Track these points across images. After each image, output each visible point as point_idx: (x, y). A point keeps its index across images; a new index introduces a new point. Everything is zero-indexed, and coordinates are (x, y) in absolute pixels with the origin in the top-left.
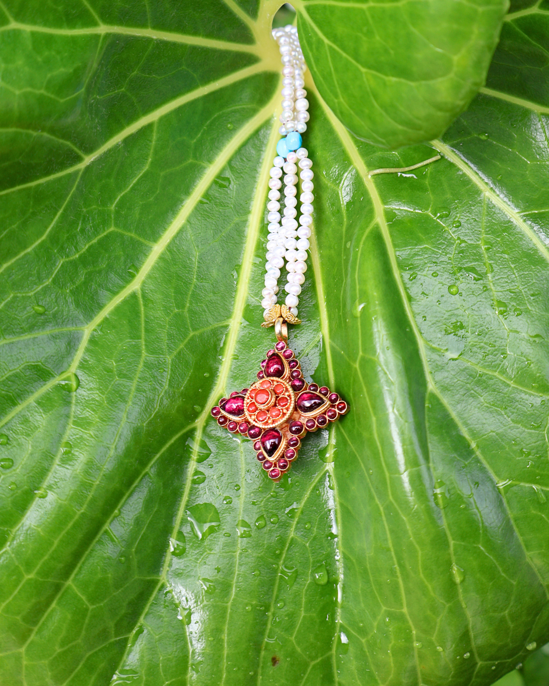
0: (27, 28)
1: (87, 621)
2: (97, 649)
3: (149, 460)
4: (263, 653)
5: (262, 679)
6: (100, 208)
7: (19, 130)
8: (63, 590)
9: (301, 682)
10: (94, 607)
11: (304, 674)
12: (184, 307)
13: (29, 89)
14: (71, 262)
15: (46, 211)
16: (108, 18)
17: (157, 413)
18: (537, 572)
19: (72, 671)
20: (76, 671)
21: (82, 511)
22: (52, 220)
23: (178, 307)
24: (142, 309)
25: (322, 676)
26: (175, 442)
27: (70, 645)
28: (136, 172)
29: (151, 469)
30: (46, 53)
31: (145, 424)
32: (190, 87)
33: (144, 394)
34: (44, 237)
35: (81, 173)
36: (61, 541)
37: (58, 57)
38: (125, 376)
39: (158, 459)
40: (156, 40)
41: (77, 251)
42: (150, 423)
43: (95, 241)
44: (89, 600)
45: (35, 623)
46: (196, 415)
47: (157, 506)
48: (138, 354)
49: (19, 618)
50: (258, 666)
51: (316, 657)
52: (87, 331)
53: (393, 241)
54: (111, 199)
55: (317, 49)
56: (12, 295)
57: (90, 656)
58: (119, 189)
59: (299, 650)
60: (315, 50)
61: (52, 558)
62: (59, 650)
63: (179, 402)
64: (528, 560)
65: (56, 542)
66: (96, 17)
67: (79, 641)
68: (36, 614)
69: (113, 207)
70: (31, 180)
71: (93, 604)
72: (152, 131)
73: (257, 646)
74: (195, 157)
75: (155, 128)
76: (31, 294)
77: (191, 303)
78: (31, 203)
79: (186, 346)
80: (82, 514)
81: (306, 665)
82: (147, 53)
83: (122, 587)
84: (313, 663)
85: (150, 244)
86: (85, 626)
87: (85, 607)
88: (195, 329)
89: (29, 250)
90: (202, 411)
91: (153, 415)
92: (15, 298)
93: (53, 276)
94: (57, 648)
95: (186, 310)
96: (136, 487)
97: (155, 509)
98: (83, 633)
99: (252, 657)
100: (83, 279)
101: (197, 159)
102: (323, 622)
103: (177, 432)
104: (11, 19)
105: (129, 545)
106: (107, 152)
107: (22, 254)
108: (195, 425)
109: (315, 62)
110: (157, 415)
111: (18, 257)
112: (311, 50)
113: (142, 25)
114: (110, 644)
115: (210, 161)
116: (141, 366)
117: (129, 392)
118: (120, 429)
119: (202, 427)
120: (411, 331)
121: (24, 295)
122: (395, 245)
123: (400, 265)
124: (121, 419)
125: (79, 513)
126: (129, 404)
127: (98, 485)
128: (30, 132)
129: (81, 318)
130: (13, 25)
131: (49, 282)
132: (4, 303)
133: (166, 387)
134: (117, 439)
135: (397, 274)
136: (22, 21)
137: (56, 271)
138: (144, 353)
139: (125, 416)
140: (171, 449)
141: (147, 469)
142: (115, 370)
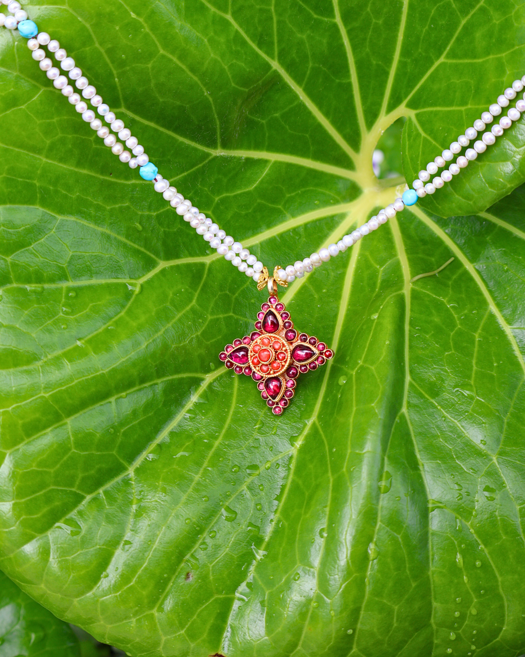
0: (235, 25)
1: (65, 458)
2: (60, 488)
3: (163, 375)
4: (182, 565)
5: (172, 586)
6: (209, 193)
7: (199, 82)
8: (61, 423)
9: (201, 607)
10: (76, 451)
11: (207, 601)
12: (234, 294)
13: (219, 59)
15: (177, 165)
16: (282, 59)
18: (432, 588)
19: (34, 492)
20: (38, 494)
21: (104, 372)
22: (178, 175)
23: (230, 291)
24: (205, 276)
25: (219, 611)
27: (45, 469)
28: (242, 186)
29: (160, 383)
30: (239, 48)
31: (173, 346)
32: (304, 154)
33: (182, 326)
35: (210, 158)
36: (79, 382)
37: (244, 57)
38: (175, 306)
39: (169, 380)
40: (301, 101)
42: (177, 348)
44: (75, 443)
45: (29, 435)
46: (209, 370)
47: (152, 413)
48: (190, 300)
49: (20, 422)
50: (174, 573)
51: (220, 592)
52: (163, 265)
53: (411, 307)
54: (219, 192)
55: (414, 140)
56: (127, 204)
57: (53, 489)
58: (227, 191)
59: (211, 578)
60: (412, 141)
61: (66, 391)
62: (34, 468)
63: (202, 351)
64: (430, 573)
65: (76, 381)
66: (276, 53)
67: (52, 471)
68: (33, 429)
69: (217, 199)
70: (181, 135)
71: (76, 448)
72: (265, 166)
73: (180, 557)
74: (284, 206)
75: (269, 166)
76: (140, 213)
77: (239, 295)
78: (172, 152)
79: (224, 318)
80: (103, 373)
81: (211, 595)
82: (291, 106)
83: (101, 452)
84: (216, 596)
86: (62, 461)
87: (69, 446)
88: (234, 313)
90: (214, 370)
91: (182, 345)
92: (128, 207)
93: (159, 212)
94: (34, 465)
95: (234, 297)
96: (145, 387)
97: (150, 414)
98: (58, 466)
99: (173, 562)
100: (175, 230)
101: (285, 208)
102: (239, 566)
103: (190, 372)
104: (230, 12)
105: (122, 424)
106: (233, 157)
108: (205, 377)
109: (409, 148)
110: (184, 347)
112: (409, 140)
113: (299, 82)
114: (71, 491)
115: (293, 216)
116: (188, 308)
117: (173, 318)
118: (156, 336)
119: (209, 382)
120: (404, 366)
121: (135, 210)
122: (412, 310)
123: (411, 324)
124: (160, 331)
125: (101, 372)
126: (170, 325)
127: (123, 362)
128: (204, 89)
129: (162, 254)
130: (229, 17)
131: (154, 214)
132: (120, 205)
133: (199, 333)
134: (151, 341)
135: (407, 327)
136: (235, 19)
137: (162, 211)
138: (194, 302)
139: (163, 330)
140: (181, 380)
141: (159, 381)
142: (169, 298)
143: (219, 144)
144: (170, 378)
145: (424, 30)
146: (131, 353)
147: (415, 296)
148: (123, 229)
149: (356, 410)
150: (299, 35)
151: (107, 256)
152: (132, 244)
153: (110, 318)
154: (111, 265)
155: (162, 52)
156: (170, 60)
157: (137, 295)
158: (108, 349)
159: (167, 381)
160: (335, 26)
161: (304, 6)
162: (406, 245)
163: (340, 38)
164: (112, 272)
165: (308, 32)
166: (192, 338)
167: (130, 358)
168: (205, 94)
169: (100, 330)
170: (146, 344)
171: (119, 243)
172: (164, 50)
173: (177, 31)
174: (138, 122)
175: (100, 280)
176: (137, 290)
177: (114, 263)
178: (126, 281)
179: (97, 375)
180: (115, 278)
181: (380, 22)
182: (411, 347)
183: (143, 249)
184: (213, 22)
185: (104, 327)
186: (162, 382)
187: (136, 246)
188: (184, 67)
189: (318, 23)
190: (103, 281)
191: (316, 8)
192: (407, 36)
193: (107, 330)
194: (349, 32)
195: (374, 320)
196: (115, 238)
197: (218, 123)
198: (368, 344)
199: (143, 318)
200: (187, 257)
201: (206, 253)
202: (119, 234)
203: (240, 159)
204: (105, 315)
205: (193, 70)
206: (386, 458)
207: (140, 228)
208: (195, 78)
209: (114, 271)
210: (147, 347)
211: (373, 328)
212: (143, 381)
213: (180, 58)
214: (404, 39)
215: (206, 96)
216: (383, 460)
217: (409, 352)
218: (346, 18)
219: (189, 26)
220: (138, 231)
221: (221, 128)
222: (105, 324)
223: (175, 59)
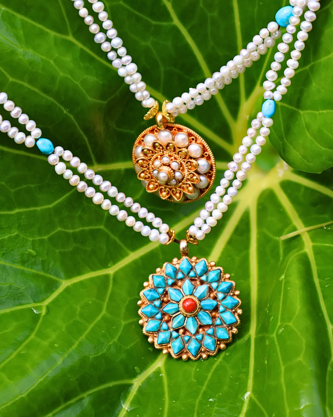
0: (79, 44)
3: (88, 388)
7: (55, 102)
13: (69, 77)
14: (66, 233)
17: (104, 354)
21: (23, 396)
26: (113, 387)
29: (87, 397)
30: (87, 64)
31: (91, 357)
33: (97, 336)
34: (51, 206)
37: (94, 71)
38: (85, 319)
41: (73, 228)
42: (96, 358)
43: (87, 228)
46: (134, 375)
48: (100, 310)
52: (65, 284)
56: (16, 233)
63: (123, 356)
76: (31, 239)
80: (22, 398)
85: (128, 251)
89: (38, 208)
90: (140, 373)
91: (100, 354)
92: (17, 236)
93: (50, 235)
96: (72, 404)
100: (71, 249)
104: (70, 33)
107: (32, 209)
108: (133, 382)
110: (103, 356)
111: (28, 209)
116: (99, 318)
117: (85, 329)
118: (71, 350)
119: (138, 386)
120: (323, 316)
121: (25, 237)
122: (317, 264)
123: (319, 277)
124: (73, 344)
125: (20, 396)
126: (83, 337)
127: (41, 382)
128: (62, 108)
129: (62, 274)
130: (71, 38)
131: (46, 238)
132: (9, 235)
133: (116, 340)
134: (66, 356)
135: (316, 281)
136: (77, 39)
137: (52, 233)
138: (104, 312)
139: (77, 343)
140: (108, 390)
141: (85, 395)
142: (78, 312)
143: (94, 160)
144: (96, 389)
145: (256, 10)
146: (48, 372)
147: (317, 251)
148: (17, 258)
149: (285, 369)
150: (143, 43)
151: (6, 286)
152: (29, 270)
153: (21, 343)
154: (12, 293)
155: (11, 79)
156: (22, 86)
157: (44, 316)
158: (23, 372)
159: (94, 393)
160: (175, 29)
161: (141, 15)
162: (298, 211)
163: (183, 38)
164: (14, 300)
165: (151, 38)
166: (110, 346)
167: (47, 377)
168: (65, 112)
169: (12, 357)
170: (62, 360)
171: (16, 271)
172: (13, 77)
173: (21, 57)
174: (8, 153)
175: (4, 310)
176: (44, 312)
177: (14, 291)
178: (31, 305)
179: (17, 401)
180: (18, 305)
181: (215, 14)
182: (325, 298)
183: (42, 273)
184: (56, 44)
185: (15, 353)
186: (89, 395)
187: (34, 271)
188: (36, 90)
189: (158, 28)
190: (8, 310)
191: (152, 15)
192: (242, 21)
193: (19, 355)
194: (190, 32)
195: (282, 281)
196: (11, 267)
197: (86, 139)
198: (281, 305)
199: (53, 336)
200: (88, 272)
201: (108, 266)
202: (14, 262)
203: (119, 171)
204: (14, 341)
205: (46, 91)
206: (327, 409)
207: (34, 253)
208: (51, 99)
209: (16, 299)
210: (63, 362)
211: (283, 288)
212: (67, 397)
213: (30, 82)
214: (241, 25)
215: (66, 114)
216: (325, 411)
217: (325, 302)
218: (183, 18)
219: (32, 51)
220: (34, 257)
221: (90, 143)
222: (15, 350)
223: (26, 84)
